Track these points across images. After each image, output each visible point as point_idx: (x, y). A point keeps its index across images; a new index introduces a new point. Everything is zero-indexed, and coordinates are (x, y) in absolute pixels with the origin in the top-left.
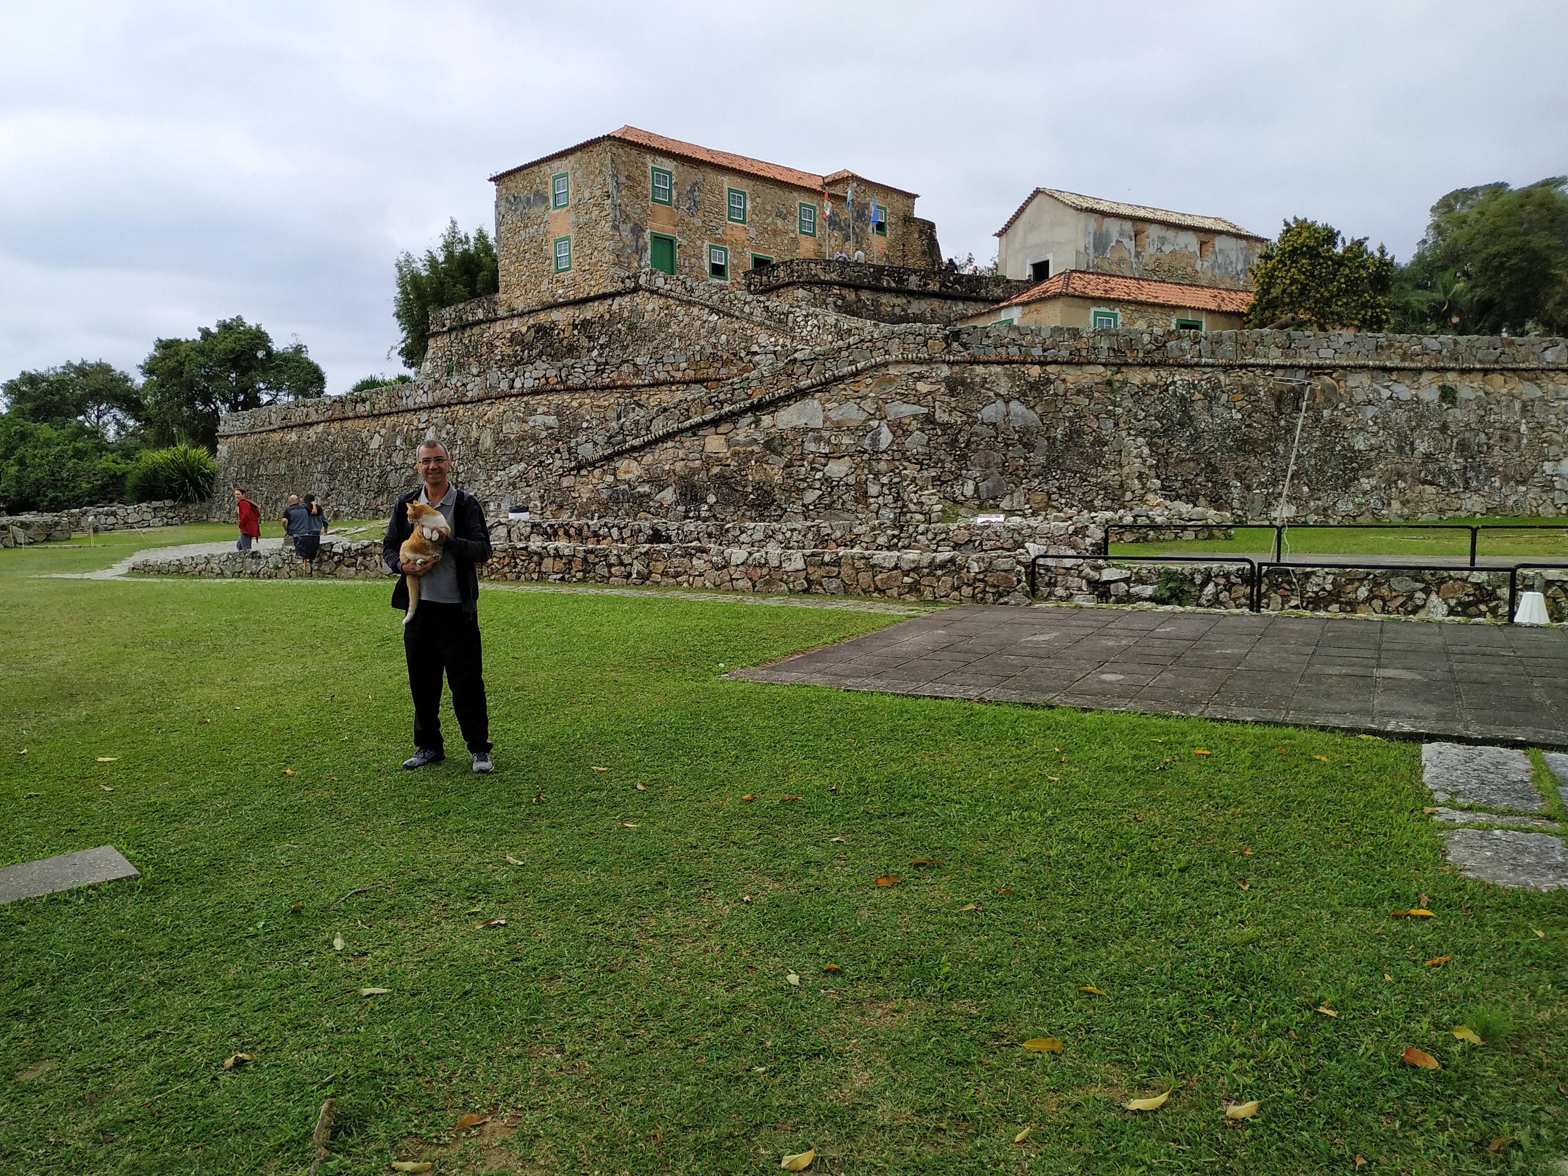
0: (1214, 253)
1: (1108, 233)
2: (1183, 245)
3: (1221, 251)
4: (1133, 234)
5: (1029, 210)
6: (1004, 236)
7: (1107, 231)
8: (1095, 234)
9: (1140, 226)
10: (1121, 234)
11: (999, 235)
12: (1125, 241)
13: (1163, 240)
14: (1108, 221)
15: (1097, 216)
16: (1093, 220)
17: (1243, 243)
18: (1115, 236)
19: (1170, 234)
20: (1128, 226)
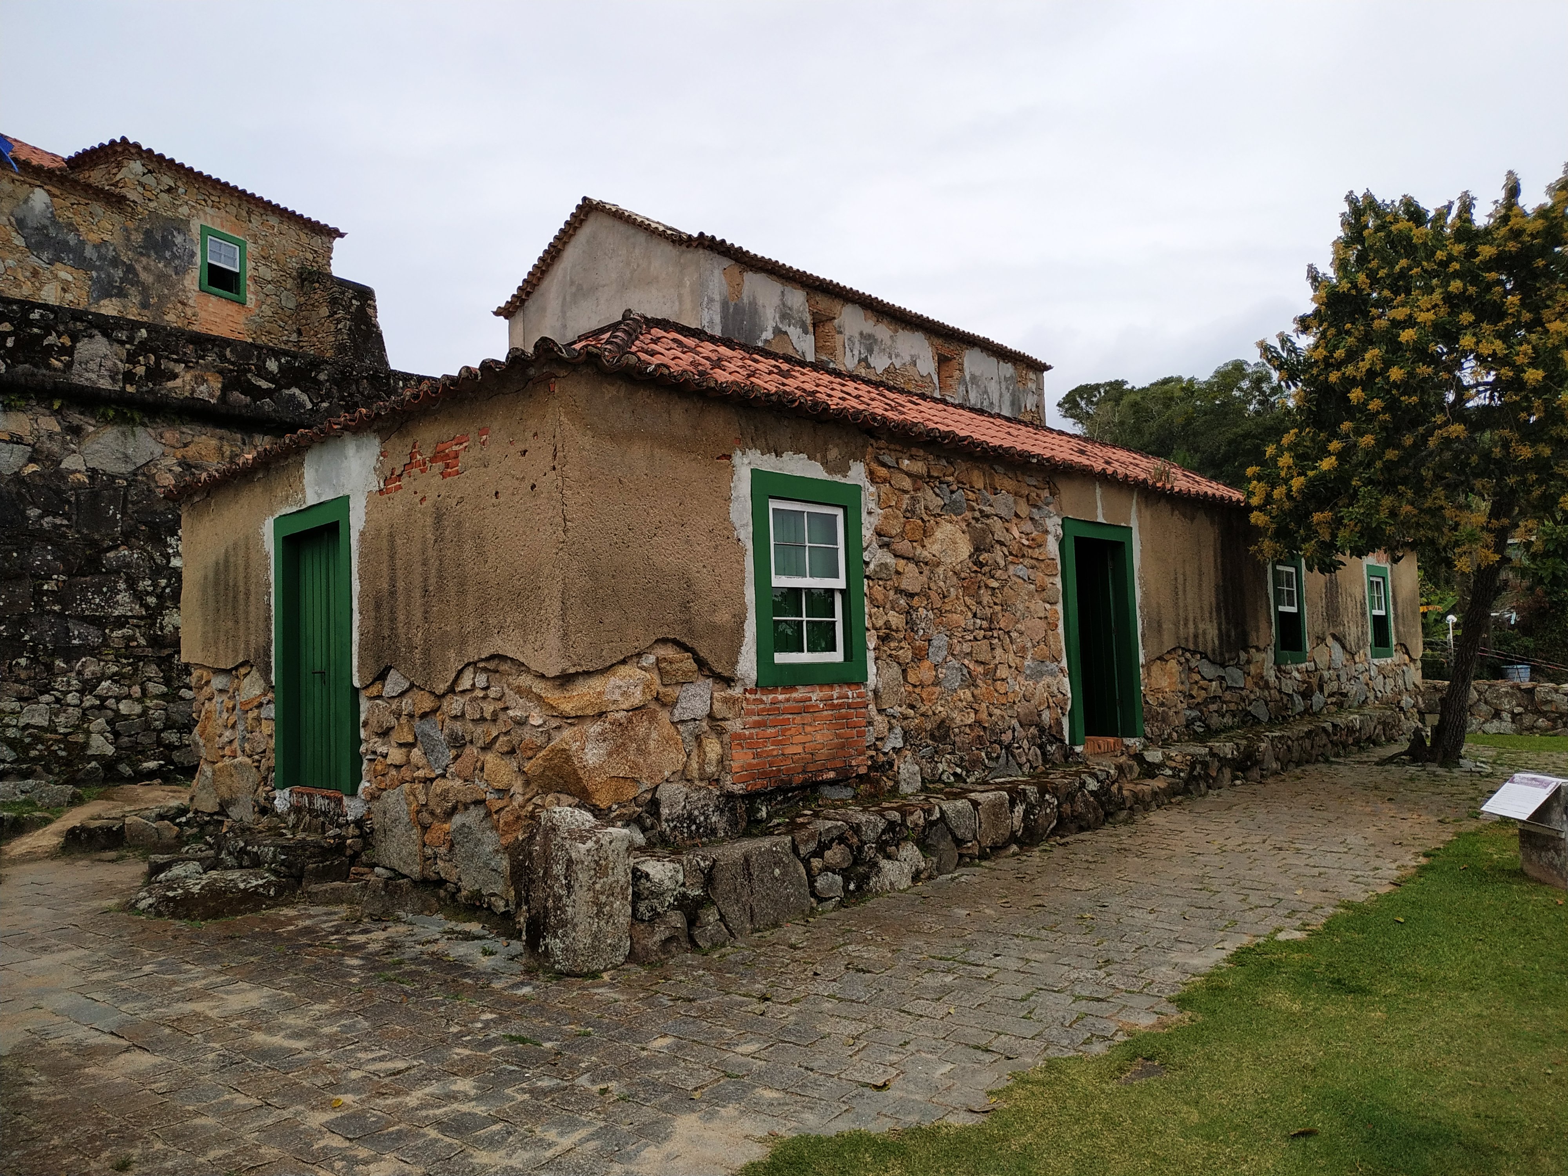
0: (962, 381)
1: (754, 310)
2: (907, 359)
3: (973, 378)
4: (809, 319)
5: (571, 254)
6: (519, 316)
7: (753, 304)
8: (725, 305)
9: (824, 303)
10: (785, 316)
11: (507, 311)
12: (794, 332)
13: (870, 342)
14: (754, 283)
15: (727, 263)
16: (717, 272)
17: (1008, 369)
18: (770, 319)
19: (883, 331)
20: (797, 298)
